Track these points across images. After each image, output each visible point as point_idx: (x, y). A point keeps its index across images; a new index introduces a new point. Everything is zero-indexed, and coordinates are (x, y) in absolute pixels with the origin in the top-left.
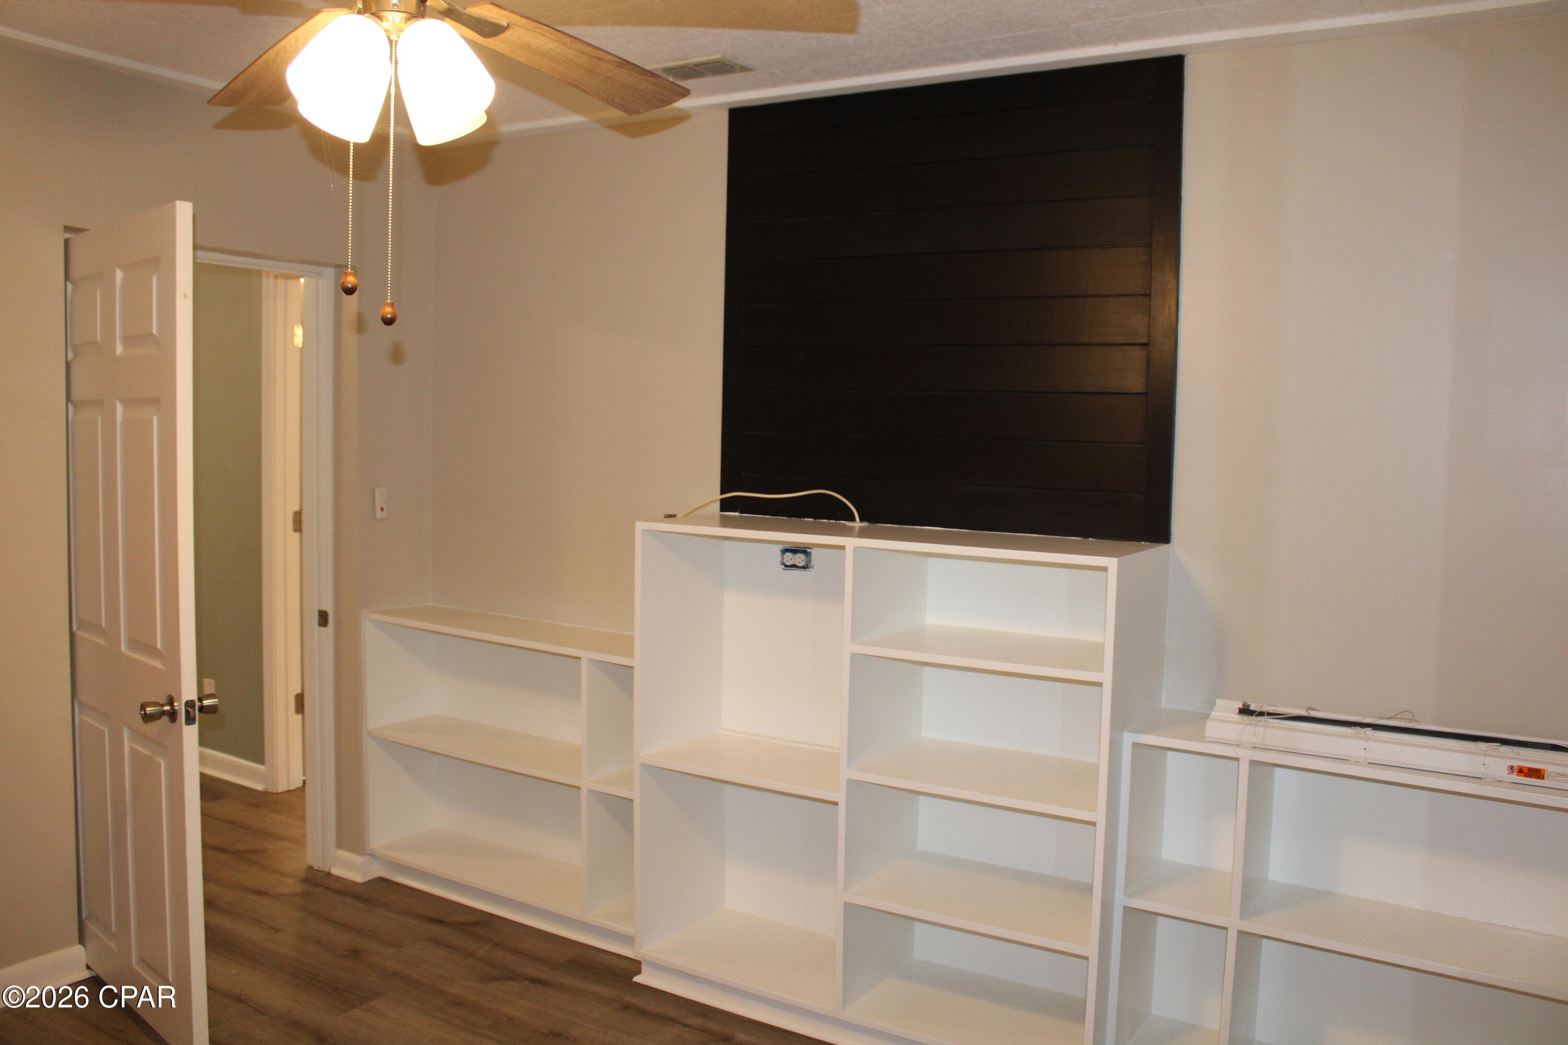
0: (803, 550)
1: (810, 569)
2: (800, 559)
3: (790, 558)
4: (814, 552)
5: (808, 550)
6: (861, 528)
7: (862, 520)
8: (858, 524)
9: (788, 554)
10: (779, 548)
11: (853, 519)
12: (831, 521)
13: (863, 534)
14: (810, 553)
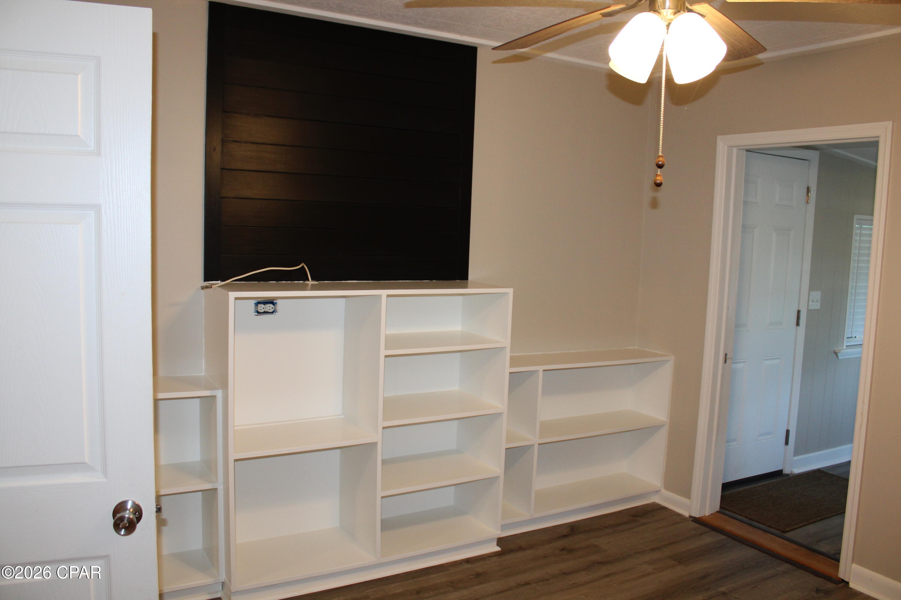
0: (271, 302)
1: (276, 313)
2: (269, 307)
3: (261, 308)
4: (279, 302)
5: (275, 301)
6: (312, 285)
7: (312, 279)
8: (310, 282)
9: (259, 305)
10: (254, 301)
11: (308, 280)
12: (288, 282)
13: (314, 288)
14: (276, 303)
